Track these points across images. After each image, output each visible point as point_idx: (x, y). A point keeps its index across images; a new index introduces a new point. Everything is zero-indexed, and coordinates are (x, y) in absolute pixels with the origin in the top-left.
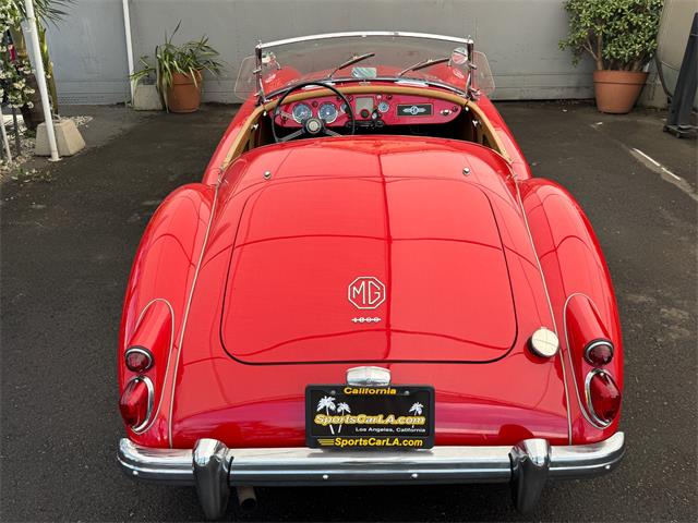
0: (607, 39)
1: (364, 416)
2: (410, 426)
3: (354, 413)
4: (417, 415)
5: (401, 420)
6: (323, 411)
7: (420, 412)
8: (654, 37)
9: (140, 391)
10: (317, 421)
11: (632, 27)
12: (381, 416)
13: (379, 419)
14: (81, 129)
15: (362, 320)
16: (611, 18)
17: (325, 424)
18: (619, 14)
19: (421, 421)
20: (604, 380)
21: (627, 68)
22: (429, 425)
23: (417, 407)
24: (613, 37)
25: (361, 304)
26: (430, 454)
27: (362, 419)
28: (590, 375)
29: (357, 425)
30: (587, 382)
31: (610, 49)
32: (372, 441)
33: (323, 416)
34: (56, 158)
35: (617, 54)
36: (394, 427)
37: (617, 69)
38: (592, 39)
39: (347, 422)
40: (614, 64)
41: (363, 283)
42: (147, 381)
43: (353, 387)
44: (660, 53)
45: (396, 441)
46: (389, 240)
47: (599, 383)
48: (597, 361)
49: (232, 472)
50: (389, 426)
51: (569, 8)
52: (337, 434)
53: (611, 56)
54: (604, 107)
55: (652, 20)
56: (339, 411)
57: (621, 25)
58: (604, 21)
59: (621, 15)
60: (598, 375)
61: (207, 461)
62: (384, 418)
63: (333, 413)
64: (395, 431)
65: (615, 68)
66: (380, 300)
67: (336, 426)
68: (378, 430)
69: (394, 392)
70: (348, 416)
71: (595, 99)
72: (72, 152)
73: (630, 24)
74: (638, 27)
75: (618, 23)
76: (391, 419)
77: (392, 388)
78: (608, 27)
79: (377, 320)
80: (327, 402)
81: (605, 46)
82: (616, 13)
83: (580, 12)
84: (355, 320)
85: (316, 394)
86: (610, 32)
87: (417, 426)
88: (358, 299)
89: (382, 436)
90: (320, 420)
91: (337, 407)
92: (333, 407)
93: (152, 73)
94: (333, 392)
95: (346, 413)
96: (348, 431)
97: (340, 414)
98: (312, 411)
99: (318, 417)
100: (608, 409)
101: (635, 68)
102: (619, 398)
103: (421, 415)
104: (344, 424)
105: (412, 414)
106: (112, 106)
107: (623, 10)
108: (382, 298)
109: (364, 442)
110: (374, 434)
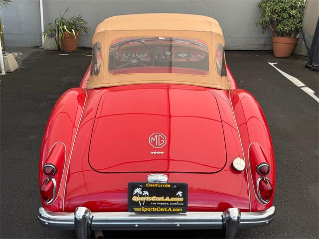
0: (278, 22)
1: (155, 197)
2: (176, 202)
3: (151, 196)
4: (180, 197)
5: (172, 199)
6: (136, 195)
7: (181, 196)
8: (301, 21)
9: (50, 184)
10: (133, 200)
11: (290, 16)
12: (163, 197)
13: (162, 199)
14: (17, 59)
15: (155, 153)
16: (281, 12)
17: (137, 201)
18: (284, 10)
19: (182, 199)
20: (266, 182)
21: (288, 36)
22: (185, 202)
23: (180, 193)
24: (282, 21)
25: (155, 146)
26: (185, 215)
27: (154, 198)
28: (259, 179)
29: (152, 201)
30: (258, 183)
31: (280, 27)
32: (159, 209)
33: (136, 197)
34: (4, 73)
35: (283, 29)
36: (169, 202)
37: (283, 36)
38: (271, 21)
39: (147, 200)
40: (282, 34)
41: (156, 136)
42: (53, 180)
43: (151, 184)
44: (304, 29)
45: (170, 209)
46: (170, 116)
47: (263, 183)
48: (263, 173)
49: (93, 223)
50: (167, 202)
51: (260, 6)
52: (142, 206)
53: (280, 30)
54: (277, 55)
55: (300, 13)
56: (143, 194)
57: (285, 15)
58: (277, 13)
59: (285, 10)
60: (263, 179)
61: (81, 217)
62: (165, 198)
63: (141, 196)
64: (170, 205)
65: (282, 36)
66: (164, 144)
67: (142, 202)
68: (162, 204)
69: (169, 186)
70: (148, 197)
71: (272, 50)
72: (12, 70)
73: (289, 14)
74: (294, 17)
75: (284, 14)
76: (167, 199)
77: (168, 184)
78: (279, 16)
79: (162, 153)
80: (138, 191)
81: (278, 25)
82: (283, 9)
83: (266, 8)
84: (152, 153)
85: (133, 186)
86: (280, 18)
87: (179, 202)
88: (154, 143)
89: (163, 206)
90: (135, 199)
91: (143, 193)
92: (141, 193)
93: (53, 32)
94: (141, 186)
95: (147, 196)
96: (148, 204)
97: (144, 196)
98: (131, 195)
99: (134, 197)
100: (267, 195)
101: (292, 36)
102: (272, 190)
103: (182, 197)
104: (146, 201)
105: (177, 196)
106: (32, 47)
107: (286, 8)
108: (165, 142)
109: (155, 209)
110: (160, 206)
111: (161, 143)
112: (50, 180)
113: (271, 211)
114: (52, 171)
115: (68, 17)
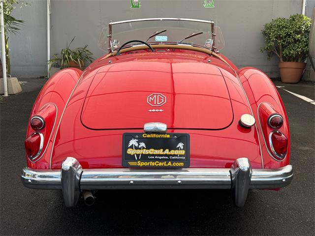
0: (284, 47)
1: (153, 150)
2: (177, 155)
3: (148, 148)
4: (181, 149)
5: (172, 152)
6: (132, 147)
7: (182, 148)
8: (307, 45)
10: (128, 152)
11: (296, 41)
12: (162, 150)
13: (161, 152)
15: (153, 110)
16: (285, 37)
17: (132, 154)
18: (289, 35)
19: (183, 152)
20: (280, 134)
21: (295, 60)
22: (187, 154)
23: (181, 145)
24: (287, 46)
25: (153, 104)
26: (187, 171)
27: (151, 151)
29: (149, 155)
30: (270, 136)
31: (286, 51)
32: (157, 163)
33: (131, 149)
35: (289, 54)
36: (169, 156)
37: (290, 61)
38: (277, 48)
39: (144, 153)
40: (288, 59)
41: (155, 96)
43: (148, 133)
44: (310, 53)
45: (169, 163)
47: (276, 136)
48: (275, 125)
50: (166, 155)
51: (265, 34)
52: (138, 160)
53: (287, 55)
54: (284, 81)
55: (305, 37)
56: (140, 147)
57: (291, 40)
58: (282, 38)
59: (290, 35)
60: (275, 133)
61: (68, 168)
62: (163, 151)
63: (137, 148)
64: (169, 158)
67: (138, 156)
68: (160, 158)
69: (168, 136)
70: (144, 150)
71: (280, 78)
72: (15, 93)
73: (295, 39)
74: (298, 40)
75: (289, 39)
76: (167, 152)
77: (167, 134)
78: (284, 41)
79: (161, 110)
80: (133, 142)
81: (283, 51)
82: (287, 35)
83: (270, 34)
84: (150, 111)
85: (127, 138)
86: (285, 43)
87: (181, 156)
88: (152, 102)
89: (162, 160)
90: (130, 152)
91: (139, 145)
92: (137, 145)
93: (59, 61)
94: (137, 136)
95: (143, 148)
96: (145, 158)
97: (140, 149)
98: (126, 147)
99: (129, 150)
100: (281, 147)
101: (299, 61)
102: (287, 141)
103: (183, 149)
104: (142, 154)
105: (178, 149)
107: (291, 33)
108: (164, 101)
109: (153, 164)
110: (158, 160)
111: (160, 101)
112: (38, 134)
113: (288, 169)
114: (39, 124)
115: (74, 48)
